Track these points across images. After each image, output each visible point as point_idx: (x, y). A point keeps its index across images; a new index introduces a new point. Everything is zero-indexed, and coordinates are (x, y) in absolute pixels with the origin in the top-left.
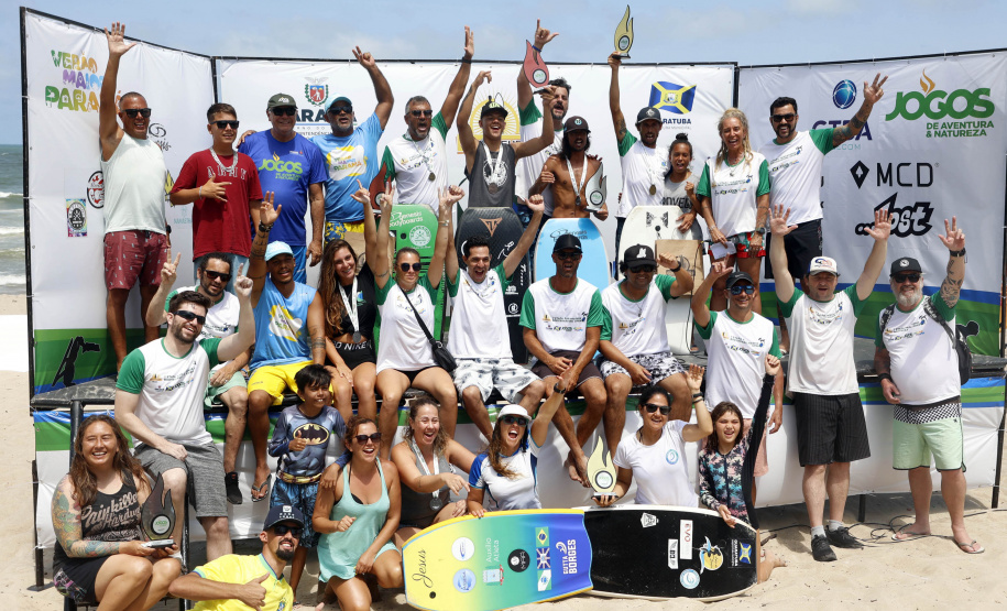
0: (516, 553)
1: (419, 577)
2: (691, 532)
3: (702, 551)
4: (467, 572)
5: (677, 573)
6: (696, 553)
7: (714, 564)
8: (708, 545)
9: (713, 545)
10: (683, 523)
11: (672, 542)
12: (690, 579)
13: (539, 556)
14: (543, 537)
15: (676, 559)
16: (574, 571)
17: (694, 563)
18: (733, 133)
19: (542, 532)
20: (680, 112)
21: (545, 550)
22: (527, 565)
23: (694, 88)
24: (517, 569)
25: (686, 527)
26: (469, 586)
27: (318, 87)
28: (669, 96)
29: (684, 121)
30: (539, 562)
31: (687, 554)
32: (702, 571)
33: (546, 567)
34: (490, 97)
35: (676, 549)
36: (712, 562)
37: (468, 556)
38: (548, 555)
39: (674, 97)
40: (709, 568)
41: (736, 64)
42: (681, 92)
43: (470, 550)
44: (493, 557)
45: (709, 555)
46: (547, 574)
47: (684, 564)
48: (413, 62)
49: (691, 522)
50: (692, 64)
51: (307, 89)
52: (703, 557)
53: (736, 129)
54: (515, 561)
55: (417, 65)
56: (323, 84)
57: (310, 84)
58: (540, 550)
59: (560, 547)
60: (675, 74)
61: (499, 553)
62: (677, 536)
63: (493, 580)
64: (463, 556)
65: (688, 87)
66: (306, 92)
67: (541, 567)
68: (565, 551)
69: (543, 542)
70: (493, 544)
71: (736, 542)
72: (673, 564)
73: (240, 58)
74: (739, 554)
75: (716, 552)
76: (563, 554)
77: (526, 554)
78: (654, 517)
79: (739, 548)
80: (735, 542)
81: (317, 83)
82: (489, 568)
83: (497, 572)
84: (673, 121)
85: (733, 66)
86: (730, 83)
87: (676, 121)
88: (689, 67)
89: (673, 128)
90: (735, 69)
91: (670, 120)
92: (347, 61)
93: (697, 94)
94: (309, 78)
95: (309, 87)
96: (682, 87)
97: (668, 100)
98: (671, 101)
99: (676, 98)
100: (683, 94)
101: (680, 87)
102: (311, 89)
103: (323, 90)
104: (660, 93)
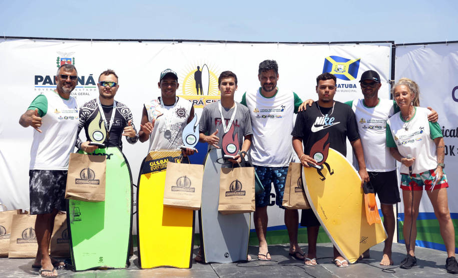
18: (402, 96)
20: (347, 79)
23: (359, 61)
27: (67, 59)
28: (339, 67)
29: (351, 86)
34: (198, 68)
39: (342, 67)
41: (393, 42)
42: (348, 64)
48: (140, 41)
50: (358, 43)
51: (58, 60)
53: (404, 93)
55: (143, 43)
56: (71, 57)
57: (61, 57)
60: (344, 50)
65: (353, 60)
66: (58, 63)
73: (7, 37)
81: (66, 56)
84: (341, 86)
85: (391, 44)
86: (388, 56)
87: (344, 86)
88: (355, 44)
89: (342, 91)
90: (393, 46)
91: (339, 85)
92: (90, 40)
93: (361, 65)
94: (60, 52)
95: (60, 59)
96: (349, 60)
97: (338, 70)
98: (340, 70)
99: (345, 68)
100: (350, 65)
101: (347, 60)
102: (61, 61)
103: (71, 61)
104: (332, 64)
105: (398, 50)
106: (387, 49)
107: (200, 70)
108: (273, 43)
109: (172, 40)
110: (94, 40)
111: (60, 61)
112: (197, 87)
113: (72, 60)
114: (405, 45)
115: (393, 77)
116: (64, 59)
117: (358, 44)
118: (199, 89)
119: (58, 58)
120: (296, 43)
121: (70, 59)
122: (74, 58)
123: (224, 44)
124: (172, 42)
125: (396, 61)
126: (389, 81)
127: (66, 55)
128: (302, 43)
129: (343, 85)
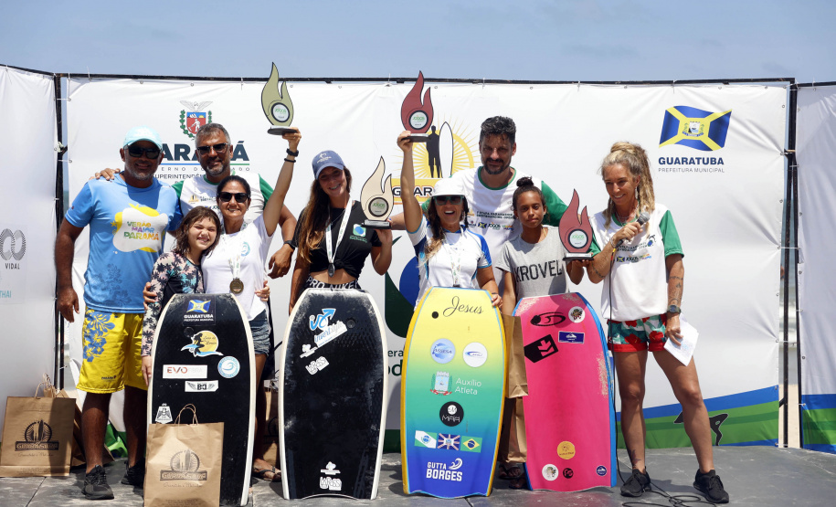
0: (460, 412)
1: (455, 303)
2: (177, 367)
3: (198, 354)
4: (450, 355)
5: (222, 381)
6: (199, 361)
7: (211, 341)
8: (191, 348)
9: (190, 342)
10: (166, 375)
11: (188, 388)
12: (229, 367)
13: (452, 437)
14: (471, 445)
15: (208, 383)
16: (429, 474)
17: (212, 362)
19: (477, 445)
20: (706, 149)
21: (457, 446)
22: (445, 422)
23: (729, 115)
24: (444, 410)
25: (171, 372)
26: (436, 355)
27: (198, 114)
28: (691, 126)
29: (713, 161)
30: (447, 436)
31: (201, 371)
32: (220, 354)
33: (439, 444)
34: (433, 128)
35: (196, 383)
36: (209, 343)
37: (467, 358)
38: (451, 447)
39: (698, 127)
40: (216, 346)
41: (792, 80)
42: (707, 121)
43: (474, 362)
44: (461, 386)
45: (203, 346)
46: (432, 444)
47: (214, 374)
48: (328, 81)
49: (165, 367)
50: (726, 82)
51: (182, 116)
52: (204, 353)
54: (452, 410)
55: (334, 85)
56: (206, 110)
57: (187, 110)
58: (458, 440)
59: (457, 463)
60: (700, 96)
61: (463, 393)
62: (181, 382)
63: (437, 381)
64: (469, 353)
65: (718, 114)
66: (182, 121)
67: (440, 438)
68: (451, 468)
69: (466, 444)
70: (475, 388)
71: (186, 316)
72: (213, 386)
73: (93, 76)
74: (201, 313)
75: (198, 338)
76: (449, 464)
77: (457, 423)
78: (160, 409)
79: (194, 313)
80: (187, 318)
81: (196, 109)
82: (451, 380)
83: (445, 388)
84: (696, 161)
85: (788, 84)
86: (783, 106)
87: (701, 161)
88: (721, 85)
89: (697, 170)
90: (792, 87)
91: (692, 159)
92: (238, 79)
93: (732, 122)
94: (186, 102)
95: (185, 115)
96: (710, 113)
97: (690, 131)
98: (693, 132)
99: (702, 129)
100: (712, 123)
101: (707, 114)
102: (188, 117)
103: (205, 118)
104: (678, 122)
105: (801, 94)
106: (780, 94)
107: (437, 132)
108: (570, 82)
109: (386, 80)
110: (245, 79)
111: (185, 118)
112: (431, 164)
113: (207, 115)
114: (816, 84)
115: (792, 143)
116: (193, 113)
117: (727, 84)
118: (435, 167)
119: (183, 112)
120: (613, 83)
121: (204, 114)
122: (210, 113)
123: (479, 86)
124: (386, 83)
125: (798, 115)
126: (785, 151)
127: (196, 107)
128: (622, 83)
129: (698, 159)
